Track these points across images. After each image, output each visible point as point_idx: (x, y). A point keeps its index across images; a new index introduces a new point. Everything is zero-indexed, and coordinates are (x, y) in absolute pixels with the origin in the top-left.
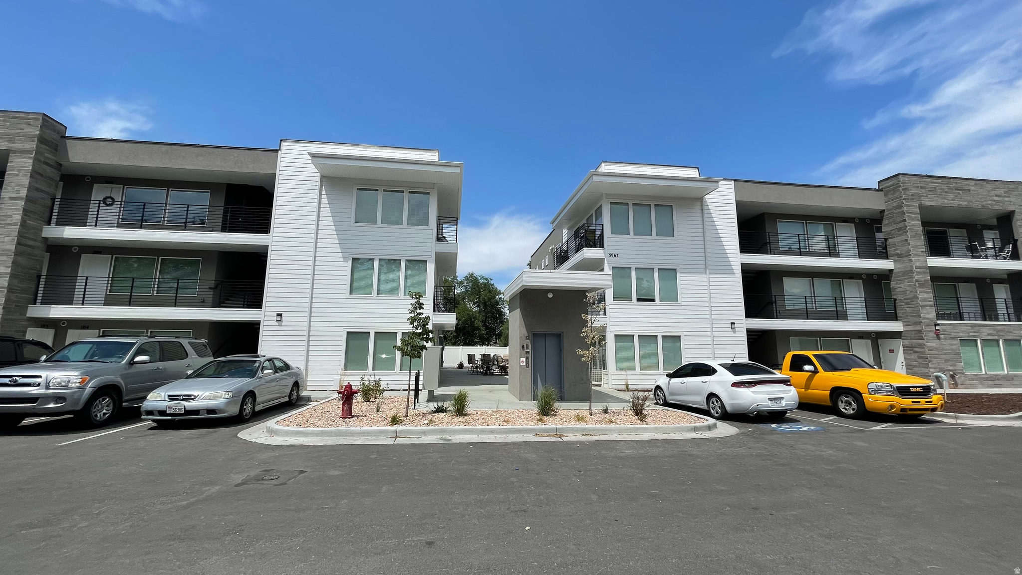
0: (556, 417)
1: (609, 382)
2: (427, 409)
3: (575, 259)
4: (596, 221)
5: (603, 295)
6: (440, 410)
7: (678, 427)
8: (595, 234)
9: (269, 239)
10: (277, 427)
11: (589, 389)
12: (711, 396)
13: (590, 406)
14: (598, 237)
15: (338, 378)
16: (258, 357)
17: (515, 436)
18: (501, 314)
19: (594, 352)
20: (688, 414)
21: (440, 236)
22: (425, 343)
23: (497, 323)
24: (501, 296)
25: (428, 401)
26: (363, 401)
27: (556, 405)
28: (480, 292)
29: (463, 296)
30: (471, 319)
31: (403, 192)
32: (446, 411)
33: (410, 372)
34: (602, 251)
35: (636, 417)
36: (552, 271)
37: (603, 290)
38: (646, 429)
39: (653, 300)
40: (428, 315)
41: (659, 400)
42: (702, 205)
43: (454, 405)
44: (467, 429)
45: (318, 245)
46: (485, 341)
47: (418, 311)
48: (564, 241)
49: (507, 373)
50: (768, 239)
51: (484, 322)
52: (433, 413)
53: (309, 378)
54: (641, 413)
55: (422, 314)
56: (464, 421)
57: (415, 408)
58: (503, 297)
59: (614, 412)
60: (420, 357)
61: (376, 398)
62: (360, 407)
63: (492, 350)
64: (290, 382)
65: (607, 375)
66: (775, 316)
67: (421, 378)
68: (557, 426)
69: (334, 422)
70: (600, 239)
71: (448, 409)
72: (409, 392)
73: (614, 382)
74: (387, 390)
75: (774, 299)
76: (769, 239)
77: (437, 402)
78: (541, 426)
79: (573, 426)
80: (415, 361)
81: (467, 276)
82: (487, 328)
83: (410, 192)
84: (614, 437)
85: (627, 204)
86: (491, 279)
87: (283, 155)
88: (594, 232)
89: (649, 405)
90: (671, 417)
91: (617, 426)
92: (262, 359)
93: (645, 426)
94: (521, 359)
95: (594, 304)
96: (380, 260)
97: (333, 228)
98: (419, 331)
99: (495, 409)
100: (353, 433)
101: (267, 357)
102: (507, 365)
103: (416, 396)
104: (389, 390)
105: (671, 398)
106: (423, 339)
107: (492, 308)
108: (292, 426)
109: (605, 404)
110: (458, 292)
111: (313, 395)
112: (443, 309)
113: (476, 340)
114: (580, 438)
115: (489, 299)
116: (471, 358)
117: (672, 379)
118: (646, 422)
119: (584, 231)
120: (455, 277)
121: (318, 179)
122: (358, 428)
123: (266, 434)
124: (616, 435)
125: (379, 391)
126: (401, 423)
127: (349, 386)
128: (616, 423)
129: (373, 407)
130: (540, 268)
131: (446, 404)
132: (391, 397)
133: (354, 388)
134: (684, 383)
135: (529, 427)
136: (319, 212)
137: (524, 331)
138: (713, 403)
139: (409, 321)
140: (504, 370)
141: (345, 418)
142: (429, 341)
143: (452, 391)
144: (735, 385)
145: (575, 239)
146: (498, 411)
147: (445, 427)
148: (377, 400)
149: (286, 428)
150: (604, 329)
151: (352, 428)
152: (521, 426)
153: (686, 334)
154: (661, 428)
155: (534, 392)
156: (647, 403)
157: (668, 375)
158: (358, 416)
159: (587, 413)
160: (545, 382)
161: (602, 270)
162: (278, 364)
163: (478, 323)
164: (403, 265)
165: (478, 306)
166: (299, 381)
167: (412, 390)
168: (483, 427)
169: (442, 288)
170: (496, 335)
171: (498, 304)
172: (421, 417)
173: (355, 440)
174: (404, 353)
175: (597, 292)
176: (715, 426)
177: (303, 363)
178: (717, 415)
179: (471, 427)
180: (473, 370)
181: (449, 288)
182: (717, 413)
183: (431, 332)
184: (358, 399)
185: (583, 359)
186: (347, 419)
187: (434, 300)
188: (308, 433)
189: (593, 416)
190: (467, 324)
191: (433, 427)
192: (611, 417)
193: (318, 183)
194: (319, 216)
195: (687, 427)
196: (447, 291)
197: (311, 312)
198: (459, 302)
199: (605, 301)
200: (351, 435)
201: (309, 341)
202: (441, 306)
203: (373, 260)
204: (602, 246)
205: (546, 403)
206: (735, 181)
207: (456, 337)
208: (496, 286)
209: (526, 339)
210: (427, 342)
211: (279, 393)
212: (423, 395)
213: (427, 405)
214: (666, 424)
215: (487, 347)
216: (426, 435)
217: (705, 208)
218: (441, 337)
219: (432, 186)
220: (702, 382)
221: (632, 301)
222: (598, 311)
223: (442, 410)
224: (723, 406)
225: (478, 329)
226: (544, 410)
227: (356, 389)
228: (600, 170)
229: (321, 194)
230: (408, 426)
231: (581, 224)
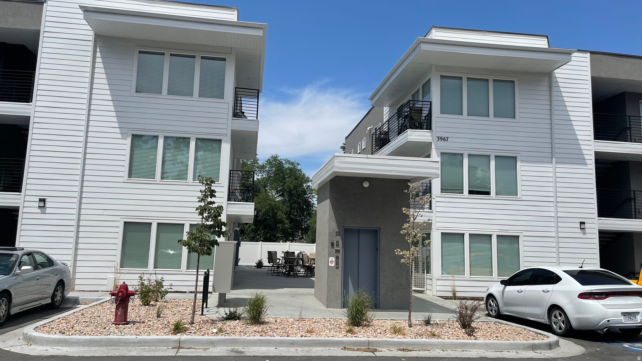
0: (369, 328)
1: (432, 288)
2: (218, 315)
3: (397, 142)
4: (423, 97)
5: (429, 185)
6: (232, 317)
7: (511, 345)
8: (421, 113)
9: (30, 109)
10: (35, 334)
11: (409, 296)
12: (554, 308)
13: (410, 316)
14: (425, 117)
15: (112, 276)
16: (16, 250)
17: (320, 349)
18: (309, 205)
19: (416, 253)
20: (525, 329)
21: (238, 111)
22: (216, 238)
23: (303, 215)
24: (310, 184)
25: (219, 306)
26: (141, 304)
27: (370, 314)
28: (284, 179)
29: (264, 183)
30: (273, 210)
31: (194, 57)
32: (239, 318)
33: (198, 272)
34: (429, 134)
35: (464, 330)
36: (369, 156)
37: (429, 179)
38: (474, 345)
39: (488, 193)
40: (220, 204)
41: (491, 311)
42: (550, 82)
43: (249, 312)
44: (263, 340)
45: (92, 118)
46: (288, 237)
47: (209, 199)
48: (385, 120)
49: (313, 275)
50: (628, 123)
51: (288, 214)
52: (223, 320)
53: (78, 275)
54: (469, 325)
55: (214, 203)
56: (260, 330)
57: (202, 314)
58: (311, 185)
59: (437, 324)
60: (209, 254)
61: (157, 301)
62: (137, 311)
63: (296, 248)
64: (54, 280)
65: (431, 279)
66: (634, 216)
67: (211, 278)
68: (369, 339)
69: (105, 328)
70: (427, 119)
71: (242, 316)
72: (196, 295)
73: (439, 288)
74: (171, 292)
75: (632, 195)
76: (630, 123)
77: (229, 306)
78: (351, 338)
79: (388, 339)
80: (204, 258)
81: (269, 160)
82: (292, 221)
83: (202, 58)
84: (437, 353)
85: (461, 78)
86: (298, 164)
87: (49, 8)
88: (420, 110)
89: (479, 317)
90: (505, 331)
91: (440, 340)
92: (20, 253)
93: (473, 341)
94: (330, 259)
95: (417, 195)
96: (166, 138)
97: (110, 98)
98: (210, 223)
99: (297, 317)
100: (127, 343)
101: (26, 250)
102: (313, 265)
103: (205, 299)
104: (173, 292)
105: (505, 308)
106: (214, 233)
107: (298, 198)
108: (54, 333)
109: (427, 314)
110: (259, 177)
111: (81, 296)
112: (240, 198)
113: (279, 235)
114: (395, 353)
115: (296, 187)
116: (272, 256)
117: (507, 287)
118: (474, 336)
119: (408, 109)
120: (256, 161)
121: (91, 38)
122: (134, 337)
123: (22, 342)
124: (439, 351)
125: (160, 292)
126: (185, 331)
127: (125, 287)
128: (439, 336)
129: (153, 312)
130: (356, 152)
131: (240, 310)
132: (176, 301)
133: (130, 289)
134: (522, 291)
135: (336, 339)
136: (92, 78)
137: (334, 226)
138: (555, 317)
139: (197, 211)
140: (310, 270)
141: (119, 325)
142: (221, 235)
143: (247, 295)
144: (583, 296)
145: (398, 118)
146: (301, 319)
147: (237, 337)
148: (158, 303)
149: (46, 336)
150: (429, 225)
151: (126, 337)
152: (327, 338)
153: (525, 233)
154: (492, 344)
155: (344, 297)
156: (477, 314)
157: (503, 282)
158: (134, 323)
159: (405, 324)
160: (357, 287)
161: (429, 156)
162: (40, 259)
163: (281, 215)
164: (193, 144)
165: (282, 195)
166: (64, 280)
167: (200, 292)
168: (282, 338)
169: (239, 172)
170: (302, 229)
171: (305, 194)
172: (210, 324)
173: (129, 351)
174: (191, 250)
175: (421, 182)
176: (557, 344)
177: (71, 258)
178: (560, 331)
179: (268, 338)
180: (274, 270)
181: (247, 173)
182: (560, 328)
183: (224, 224)
184: (135, 302)
185: (402, 260)
186: (121, 326)
187: (229, 186)
188: (72, 342)
189: (412, 328)
190: (269, 216)
191: (223, 337)
192: (434, 330)
193: (91, 44)
194: (92, 83)
195: (524, 344)
196: (246, 176)
197: (81, 198)
198: (260, 190)
199: (430, 193)
200: (124, 344)
201: (78, 232)
202: (238, 194)
203: (157, 137)
204: (429, 127)
205: (358, 311)
206: (592, 53)
207: (255, 231)
208: (304, 171)
209: (337, 235)
210: (219, 237)
211: (39, 293)
212: (213, 299)
213: (217, 310)
214: (498, 340)
215: (291, 244)
216: (214, 346)
217: (554, 84)
218: (237, 230)
219: (230, 50)
220: (543, 291)
221: (463, 193)
222: (421, 204)
223: (235, 316)
224: (567, 321)
225: (281, 222)
226: (355, 320)
227: (133, 290)
228: (429, 37)
229: (94, 57)
230: (193, 335)
231: (405, 101)
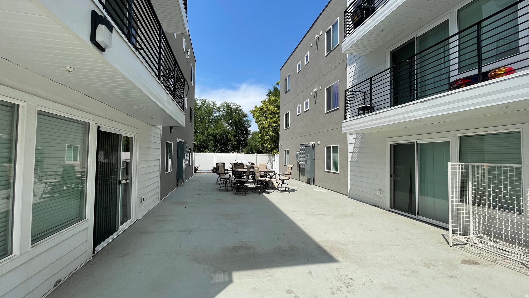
30: (226, 133)
51: (235, 136)
82: (237, 140)
86: (240, 106)
113: (230, 149)
115: (239, 120)
163: (231, 137)
170: (243, 146)
171: (245, 124)
190: (223, 137)
225: (231, 141)
